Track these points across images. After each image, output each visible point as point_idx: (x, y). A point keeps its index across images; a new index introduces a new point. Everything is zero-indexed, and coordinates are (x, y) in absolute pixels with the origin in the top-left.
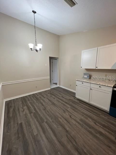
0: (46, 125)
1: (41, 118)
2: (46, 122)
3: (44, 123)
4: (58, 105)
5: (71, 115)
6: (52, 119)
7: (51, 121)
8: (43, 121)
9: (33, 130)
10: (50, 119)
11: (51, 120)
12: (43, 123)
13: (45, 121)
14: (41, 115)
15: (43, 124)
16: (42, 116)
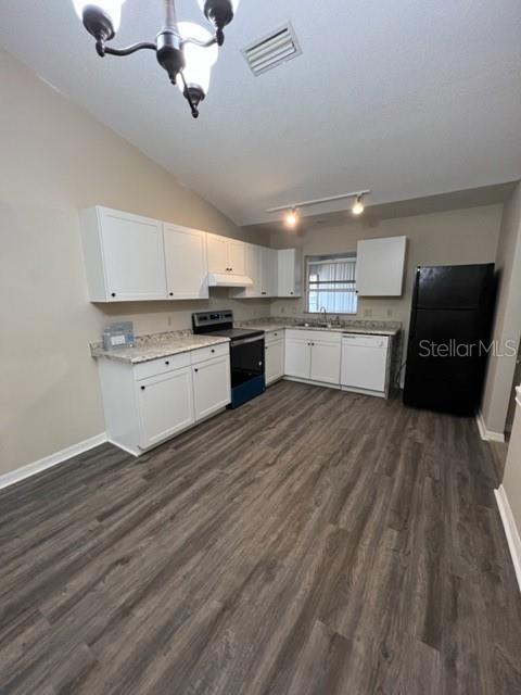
0: (344, 518)
1: (331, 551)
2: (335, 521)
3: (342, 526)
4: (210, 514)
5: (261, 464)
6: (310, 511)
7: (317, 510)
8: (338, 536)
9: (394, 550)
10: (315, 515)
11: (313, 511)
12: (344, 531)
13: (330, 528)
14: (316, 561)
15: (350, 530)
16: (320, 553)
